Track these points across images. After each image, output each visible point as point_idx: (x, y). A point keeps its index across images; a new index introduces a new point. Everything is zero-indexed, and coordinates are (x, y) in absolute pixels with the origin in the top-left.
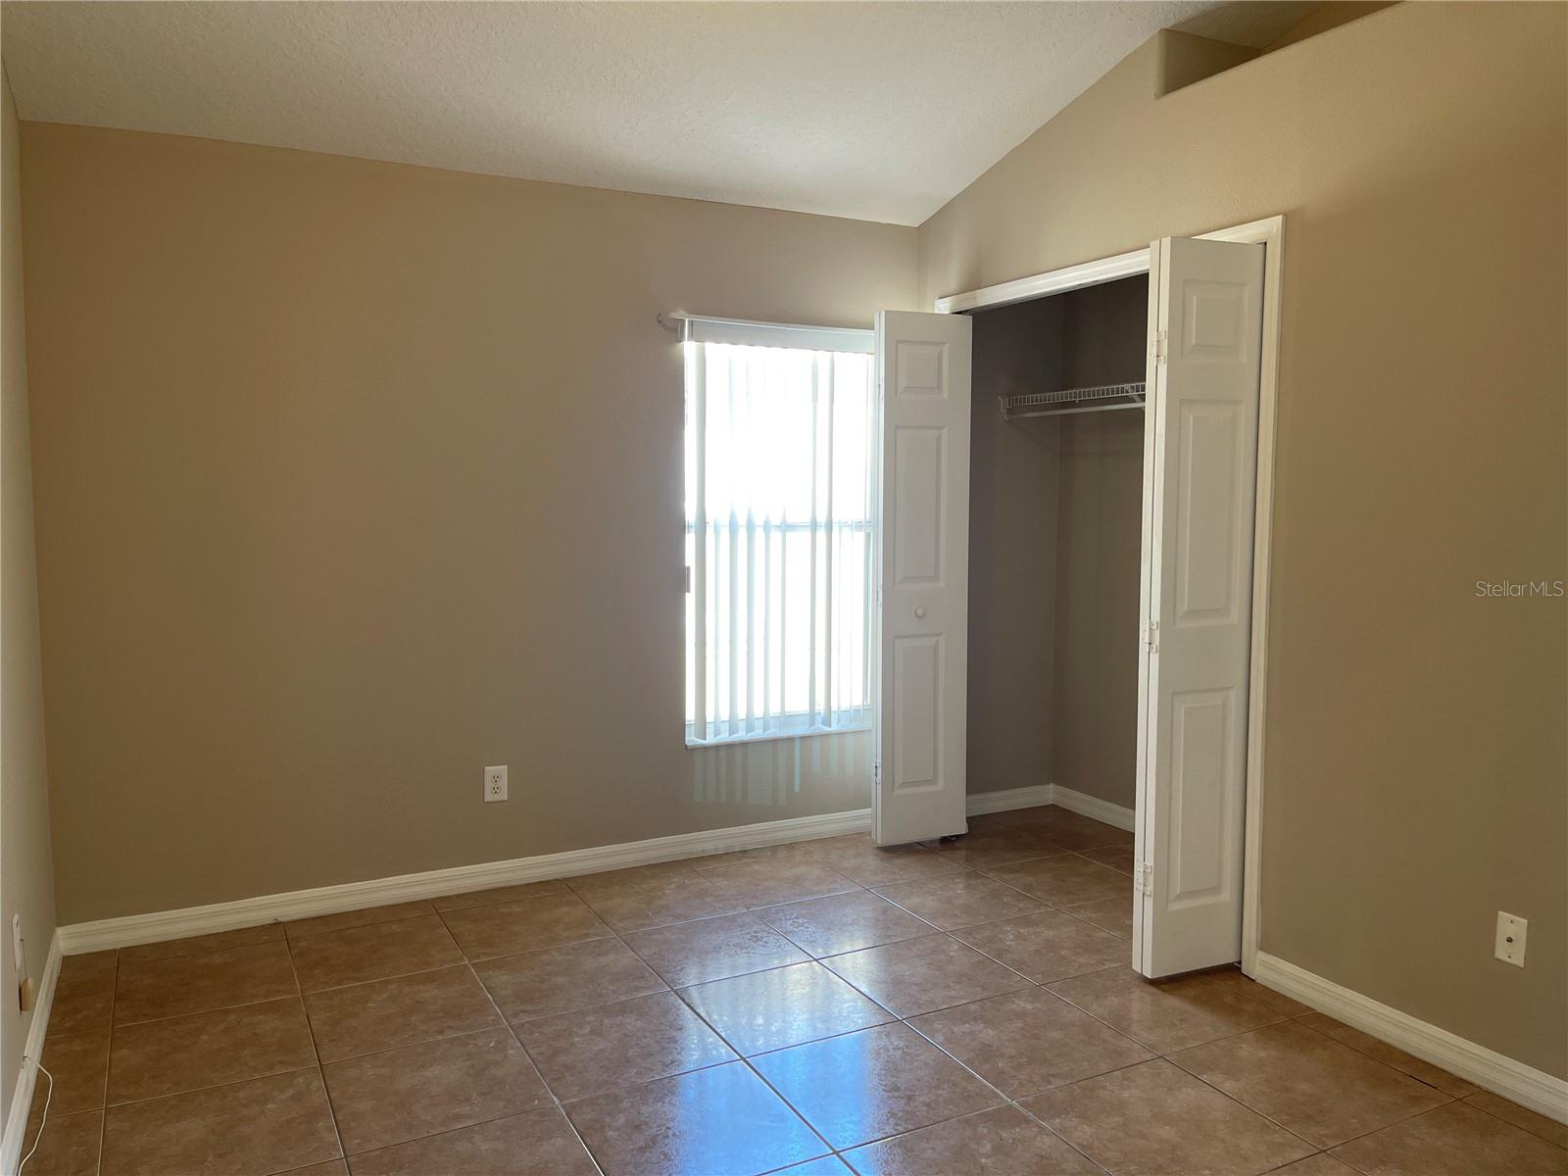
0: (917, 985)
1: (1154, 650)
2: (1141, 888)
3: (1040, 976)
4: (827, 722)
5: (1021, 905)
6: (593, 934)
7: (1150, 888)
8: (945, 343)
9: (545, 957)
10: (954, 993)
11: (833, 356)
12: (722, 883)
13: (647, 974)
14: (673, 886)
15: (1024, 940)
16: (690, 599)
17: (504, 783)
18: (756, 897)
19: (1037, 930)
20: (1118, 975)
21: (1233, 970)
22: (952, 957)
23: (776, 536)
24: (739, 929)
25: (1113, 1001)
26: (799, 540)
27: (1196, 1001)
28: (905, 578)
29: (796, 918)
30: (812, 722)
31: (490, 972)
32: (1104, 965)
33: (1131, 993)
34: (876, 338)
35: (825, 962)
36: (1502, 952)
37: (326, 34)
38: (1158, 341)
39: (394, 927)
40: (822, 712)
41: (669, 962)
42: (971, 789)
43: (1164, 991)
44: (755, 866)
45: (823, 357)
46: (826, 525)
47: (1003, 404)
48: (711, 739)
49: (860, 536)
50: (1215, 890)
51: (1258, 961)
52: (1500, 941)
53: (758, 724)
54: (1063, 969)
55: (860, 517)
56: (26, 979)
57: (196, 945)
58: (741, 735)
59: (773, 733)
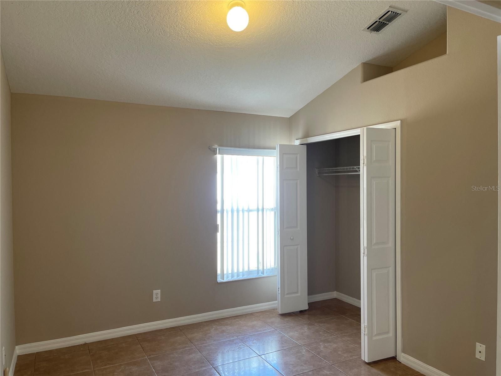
0: (292, 365)
1: (365, 256)
2: (363, 332)
3: (331, 361)
4: (263, 273)
5: (326, 335)
6: (188, 347)
7: (366, 332)
8: (298, 154)
9: (172, 355)
10: (304, 368)
11: (263, 158)
12: (229, 328)
13: (205, 362)
14: (214, 329)
15: (327, 348)
16: (219, 235)
17: (159, 296)
18: (240, 333)
19: (331, 344)
20: (357, 361)
21: (394, 359)
22: (303, 355)
23: (246, 213)
24: (235, 344)
25: (355, 370)
26: (253, 215)
27: (382, 370)
28: (287, 227)
29: (253, 340)
30: (258, 273)
31: (154, 361)
32: (352, 357)
33: (361, 367)
34: (277, 152)
35: (263, 356)
36: (478, 356)
37: (107, 69)
38: (363, 159)
39: (123, 345)
40: (261, 269)
41: (212, 357)
42: (309, 294)
43: (372, 367)
44: (240, 322)
45: (260, 158)
46: (262, 210)
47: (317, 171)
48: (225, 280)
49: (273, 213)
50: (388, 332)
51: (402, 356)
52: (477, 352)
53: (241, 274)
54: (339, 359)
55: (273, 207)
56: (6, 368)
57: (60, 351)
58: (235, 278)
59: (246, 277)
